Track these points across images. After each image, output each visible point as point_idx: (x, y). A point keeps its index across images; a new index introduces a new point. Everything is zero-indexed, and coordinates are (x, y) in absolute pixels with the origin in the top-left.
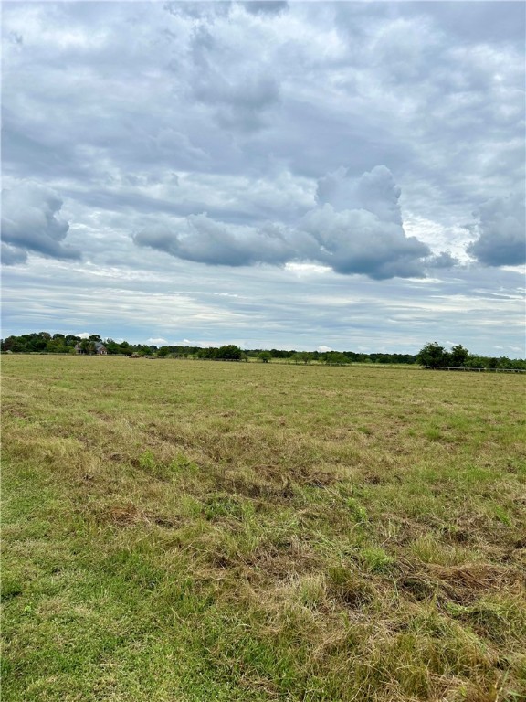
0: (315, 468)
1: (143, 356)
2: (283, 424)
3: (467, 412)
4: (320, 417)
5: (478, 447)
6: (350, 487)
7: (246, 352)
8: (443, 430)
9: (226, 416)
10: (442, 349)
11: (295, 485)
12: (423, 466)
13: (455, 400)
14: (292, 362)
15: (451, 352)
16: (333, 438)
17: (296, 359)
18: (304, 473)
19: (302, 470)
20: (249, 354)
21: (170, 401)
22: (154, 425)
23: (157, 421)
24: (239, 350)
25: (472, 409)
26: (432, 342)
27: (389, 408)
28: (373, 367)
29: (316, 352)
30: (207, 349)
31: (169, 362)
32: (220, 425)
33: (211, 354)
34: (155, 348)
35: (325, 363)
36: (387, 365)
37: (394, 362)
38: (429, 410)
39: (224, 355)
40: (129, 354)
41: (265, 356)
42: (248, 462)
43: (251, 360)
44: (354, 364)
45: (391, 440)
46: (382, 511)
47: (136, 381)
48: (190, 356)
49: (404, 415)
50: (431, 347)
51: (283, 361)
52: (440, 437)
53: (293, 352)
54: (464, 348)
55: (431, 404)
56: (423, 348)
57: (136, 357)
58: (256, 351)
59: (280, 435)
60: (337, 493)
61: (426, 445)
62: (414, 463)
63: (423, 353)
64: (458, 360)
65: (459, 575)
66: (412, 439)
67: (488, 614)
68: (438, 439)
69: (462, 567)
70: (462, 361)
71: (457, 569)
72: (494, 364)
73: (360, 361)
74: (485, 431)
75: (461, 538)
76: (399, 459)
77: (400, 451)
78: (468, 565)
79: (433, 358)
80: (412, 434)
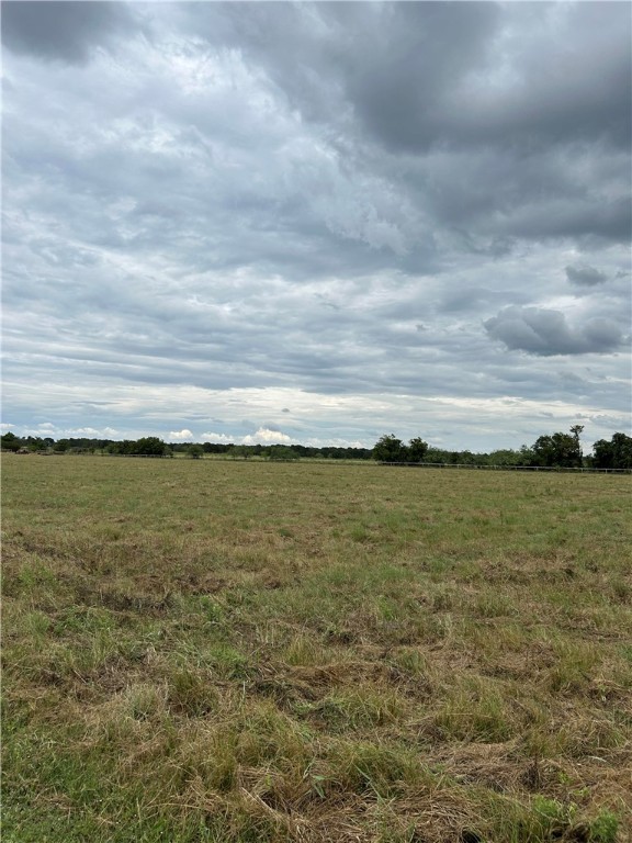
0: (209, 576)
1: (34, 451)
2: (190, 529)
3: (407, 510)
4: (238, 518)
5: (401, 547)
6: (240, 594)
7: (172, 446)
8: (373, 529)
9: (121, 521)
10: (400, 441)
11: (177, 596)
12: (335, 565)
13: (399, 497)
14: (229, 457)
15: (408, 445)
16: (246, 541)
17: (234, 454)
18: (193, 581)
19: (192, 579)
20: (175, 448)
21: (52, 506)
22: (21, 535)
23: (28, 530)
24: (163, 444)
25: (414, 507)
26: (389, 434)
27: (323, 508)
28: (324, 463)
29: (259, 446)
30: (120, 442)
31: (68, 459)
32: (108, 532)
33: (125, 448)
34: (52, 441)
35: (268, 458)
36: (339, 461)
37: (349, 458)
38: (366, 508)
39: (143, 449)
40: (15, 449)
41: (194, 451)
42: (130, 573)
43: (178, 455)
44: (302, 459)
45: (311, 542)
46: (270, 617)
47: (16, 482)
48: (98, 452)
49: (336, 514)
50: (388, 440)
51: (219, 456)
52: (365, 537)
53: (231, 445)
54: (423, 441)
55: (370, 503)
56: (378, 441)
57: (25, 452)
58: (185, 444)
59: (180, 542)
60: (223, 600)
61: (348, 545)
62: (326, 565)
63: (379, 447)
64: (417, 454)
65: (322, 675)
66: (333, 540)
67: (332, 708)
68: (362, 539)
69: (327, 667)
70: (422, 456)
71: (320, 668)
72: (455, 459)
73: (309, 456)
74: (417, 529)
75: (346, 640)
76: (311, 562)
77: (315, 553)
78: (334, 664)
79: (391, 453)
80: (335, 535)
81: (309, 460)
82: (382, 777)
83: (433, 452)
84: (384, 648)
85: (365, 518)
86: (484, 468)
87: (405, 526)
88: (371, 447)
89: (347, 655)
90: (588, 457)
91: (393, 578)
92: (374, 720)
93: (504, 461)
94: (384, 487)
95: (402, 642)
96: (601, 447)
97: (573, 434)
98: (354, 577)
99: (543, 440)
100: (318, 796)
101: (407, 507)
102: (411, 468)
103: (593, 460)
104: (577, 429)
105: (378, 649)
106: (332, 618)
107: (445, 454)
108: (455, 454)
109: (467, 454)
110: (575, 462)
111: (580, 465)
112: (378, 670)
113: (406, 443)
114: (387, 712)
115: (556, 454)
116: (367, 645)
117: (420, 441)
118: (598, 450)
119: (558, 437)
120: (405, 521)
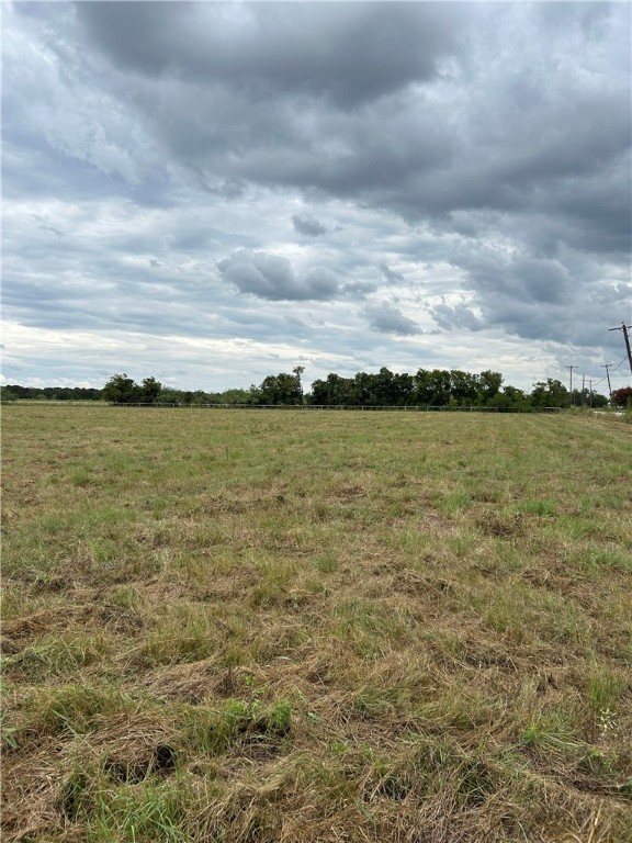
5: (126, 488)
8: (97, 472)
10: (132, 381)
12: (50, 512)
15: (141, 385)
26: (120, 374)
27: (42, 453)
28: (47, 405)
36: (64, 402)
37: (76, 398)
38: (90, 451)
44: (20, 401)
49: (56, 460)
50: (119, 380)
52: (88, 481)
54: (156, 381)
55: (96, 445)
56: (109, 381)
61: (68, 491)
62: (41, 513)
63: (109, 387)
64: (151, 394)
65: (26, 626)
66: (51, 487)
67: (32, 658)
68: (83, 483)
69: (30, 617)
70: (155, 396)
71: (24, 619)
72: (189, 399)
73: (30, 397)
74: (144, 468)
75: (56, 587)
76: (22, 512)
77: (28, 502)
78: (40, 613)
79: (122, 393)
80: (54, 481)
81: (29, 402)
82: (80, 715)
83: (167, 391)
84: (98, 589)
85: (88, 461)
86: (217, 407)
87: (132, 467)
88: (100, 387)
89: (57, 602)
90: (307, 395)
91: (114, 519)
92: (79, 661)
93: (235, 400)
94: (113, 429)
95: (118, 581)
96: (318, 385)
97: (295, 374)
98: (71, 522)
99: (269, 380)
100: (10, 747)
101: (135, 448)
102: (144, 409)
103: (312, 398)
104: (299, 370)
105: (92, 591)
106: (44, 567)
107: (179, 394)
108: (189, 393)
109: (200, 394)
110: (297, 399)
111: (301, 403)
112: (88, 612)
113: (139, 382)
114: (94, 651)
115: (280, 392)
116: (80, 589)
117: (153, 380)
118: (316, 389)
119: (282, 377)
120: (132, 461)
